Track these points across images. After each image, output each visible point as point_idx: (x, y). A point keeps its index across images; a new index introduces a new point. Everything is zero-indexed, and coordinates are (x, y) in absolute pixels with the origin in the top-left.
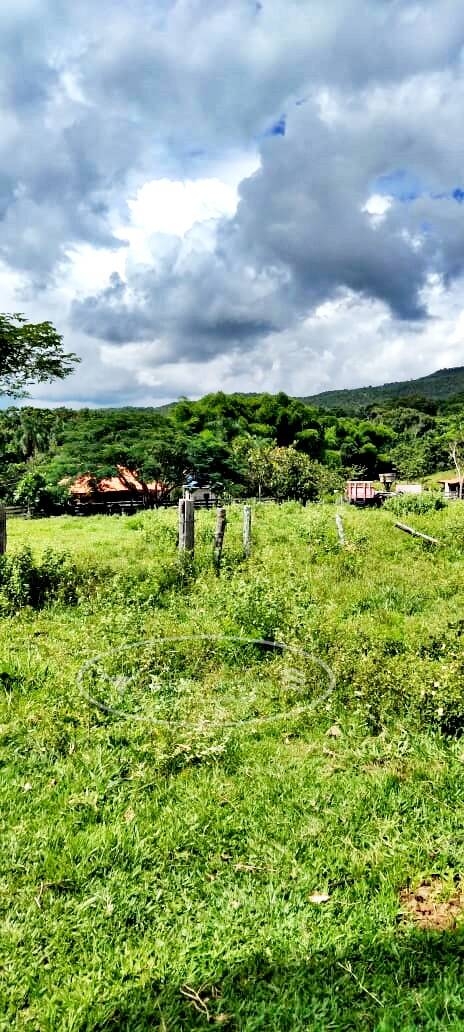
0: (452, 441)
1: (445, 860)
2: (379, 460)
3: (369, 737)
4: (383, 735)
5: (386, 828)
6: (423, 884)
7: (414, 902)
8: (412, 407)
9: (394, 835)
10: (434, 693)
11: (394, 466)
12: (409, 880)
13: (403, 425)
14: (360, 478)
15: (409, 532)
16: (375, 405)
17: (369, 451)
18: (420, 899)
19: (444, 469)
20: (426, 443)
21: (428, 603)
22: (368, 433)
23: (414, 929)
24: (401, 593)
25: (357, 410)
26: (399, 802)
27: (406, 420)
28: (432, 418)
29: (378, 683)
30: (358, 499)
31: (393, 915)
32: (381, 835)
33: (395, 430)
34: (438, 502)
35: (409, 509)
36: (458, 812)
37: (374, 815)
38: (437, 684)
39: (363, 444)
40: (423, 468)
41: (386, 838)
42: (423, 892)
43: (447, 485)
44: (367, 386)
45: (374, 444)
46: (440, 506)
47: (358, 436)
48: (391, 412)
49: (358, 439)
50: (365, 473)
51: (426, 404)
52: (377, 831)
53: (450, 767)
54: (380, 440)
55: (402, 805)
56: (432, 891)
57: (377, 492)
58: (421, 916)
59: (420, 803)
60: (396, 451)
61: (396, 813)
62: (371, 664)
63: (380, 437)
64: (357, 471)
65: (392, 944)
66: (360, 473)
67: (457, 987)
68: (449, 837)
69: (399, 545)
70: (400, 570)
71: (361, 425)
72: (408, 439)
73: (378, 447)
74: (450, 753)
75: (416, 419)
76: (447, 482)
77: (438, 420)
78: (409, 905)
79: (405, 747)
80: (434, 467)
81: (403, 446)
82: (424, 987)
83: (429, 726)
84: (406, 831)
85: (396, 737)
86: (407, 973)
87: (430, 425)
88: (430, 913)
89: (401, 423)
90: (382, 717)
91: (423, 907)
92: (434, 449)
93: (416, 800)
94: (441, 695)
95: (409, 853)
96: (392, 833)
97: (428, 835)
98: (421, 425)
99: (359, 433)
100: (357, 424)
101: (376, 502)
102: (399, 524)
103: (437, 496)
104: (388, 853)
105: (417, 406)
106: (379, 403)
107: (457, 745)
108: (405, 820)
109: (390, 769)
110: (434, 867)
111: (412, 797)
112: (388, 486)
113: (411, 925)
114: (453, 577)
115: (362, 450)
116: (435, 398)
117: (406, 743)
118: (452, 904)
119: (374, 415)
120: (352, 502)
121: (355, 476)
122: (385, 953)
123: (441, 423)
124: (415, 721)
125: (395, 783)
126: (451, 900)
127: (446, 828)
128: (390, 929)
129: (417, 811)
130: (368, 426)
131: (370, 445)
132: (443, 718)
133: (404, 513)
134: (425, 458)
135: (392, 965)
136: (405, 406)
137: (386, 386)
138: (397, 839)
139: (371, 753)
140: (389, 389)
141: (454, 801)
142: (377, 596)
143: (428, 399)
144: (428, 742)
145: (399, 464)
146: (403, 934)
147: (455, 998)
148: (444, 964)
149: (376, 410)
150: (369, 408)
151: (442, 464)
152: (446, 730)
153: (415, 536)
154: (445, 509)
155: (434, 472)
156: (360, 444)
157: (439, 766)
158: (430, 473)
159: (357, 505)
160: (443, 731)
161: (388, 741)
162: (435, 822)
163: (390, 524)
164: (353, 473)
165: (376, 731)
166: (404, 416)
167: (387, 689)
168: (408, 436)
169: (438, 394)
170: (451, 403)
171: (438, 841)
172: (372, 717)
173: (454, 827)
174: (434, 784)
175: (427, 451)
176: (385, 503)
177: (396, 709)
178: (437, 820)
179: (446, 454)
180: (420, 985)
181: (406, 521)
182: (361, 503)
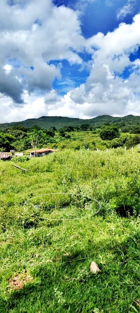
0: (31, 140)
1: (23, 267)
2: (10, 146)
3: (2, 233)
4: (6, 232)
5: (5, 261)
6: (16, 276)
7: (13, 282)
8: (20, 130)
9: (8, 263)
10: (21, 217)
11: (15, 148)
12: (11, 276)
13: (17, 135)
14: (4, 151)
15: (18, 168)
16: (8, 129)
17: (7, 143)
18: (14, 281)
19: (30, 148)
20: (24, 141)
21: (23, 189)
22: (6, 137)
23: (12, 291)
24: (14, 187)
25: (3, 130)
26: (10, 252)
27: (18, 134)
28: (26, 133)
29: (5, 216)
30: (3, 158)
31: (6, 288)
32: (4, 263)
33: (15, 136)
34: (27, 158)
35: (19, 161)
36: (28, 251)
37: (2, 258)
38: (23, 214)
39: (5, 141)
40: (24, 148)
41: (5, 264)
42: (15, 278)
43: (30, 153)
44: (6, 123)
45: (9, 141)
46: (28, 159)
47: (3, 138)
48: (14, 131)
49: (3, 139)
50: (5, 150)
51: (24, 129)
52: (3, 262)
53: (26, 238)
54: (11, 140)
55: (11, 253)
56: (18, 277)
57: (9, 156)
58: (14, 286)
59: (16, 251)
60: (16, 143)
61: (9, 256)
62: (3, 210)
63: (10, 138)
64: (3, 149)
65: (5, 297)
66: (4, 150)
67: (24, 305)
68: (24, 260)
69: (15, 172)
70: (15, 180)
71: (4, 135)
72: (19, 139)
73: (10, 142)
74: (26, 234)
75: (21, 133)
76: (31, 152)
77: (28, 134)
78: (11, 283)
79: (13, 235)
80: (27, 148)
81: (18, 141)
82: (14, 308)
83: (20, 227)
84: (12, 261)
85: (10, 232)
86: (9, 305)
87: (25, 135)
88: (17, 284)
89: (17, 134)
90: (6, 226)
91: (15, 283)
92: (27, 142)
93: (15, 251)
94: (24, 217)
95: (12, 267)
96: (7, 262)
97: (18, 260)
98: (23, 135)
99: (4, 137)
100: (3, 134)
101: (9, 159)
102: (15, 166)
103: (27, 156)
104: (6, 269)
105: (22, 130)
106: (10, 128)
107: (28, 232)
108: (11, 257)
109: (8, 242)
110: (19, 270)
111: (14, 250)
112: (13, 154)
113: (11, 290)
114: (30, 181)
115: (5, 143)
116: (27, 127)
117: (13, 233)
118: (24, 280)
119: (8, 132)
120: (2, 159)
121: (3, 151)
122: (3, 300)
123: (29, 135)
124: (17, 226)
125: (9, 246)
126: (23, 279)
127: (24, 257)
128: (5, 292)
129: (16, 254)
130: (6, 135)
131: (7, 141)
132: (24, 224)
133: (17, 162)
134: (24, 145)
135: (5, 304)
136: (18, 129)
137: (12, 123)
138: (9, 264)
139: (3, 238)
140: (13, 124)
141: (27, 248)
142: (7, 188)
143: (24, 127)
144: (20, 232)
145: (16, 147)
146: (9, 293)
147: (23, 309)
148: (20, 299)
149: (9, 130)
150: (7, 129)
151: (29, 147)
152: (25, 227)
153: (20, 169)
154: (29, 160)
155: (27, 149)
156: (4, 141)
157: (23, 239)
158: (26, 150)
159: (3, 160)
160: (24, 228)
161: (8, 234)
162: (20, 256)
163: (13, 166)
164: (2, 150)
165: (4, 231)
166: (17, 132)
167: (8, 217)
168: (19, 138)
169: (27, 126)
170: (31, 129)
171: (21, 262)
172: (3, 227)
173: (26, 256)
174: (21, 244)
175: (25, 143)
176: (12, 159)
177: (11, 223)
178: (21, 255)
179: (30, 144)
180: (13, 307)
181: (18, 164)
182: (4, 159)
